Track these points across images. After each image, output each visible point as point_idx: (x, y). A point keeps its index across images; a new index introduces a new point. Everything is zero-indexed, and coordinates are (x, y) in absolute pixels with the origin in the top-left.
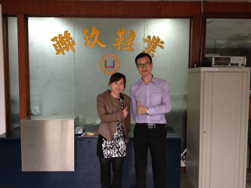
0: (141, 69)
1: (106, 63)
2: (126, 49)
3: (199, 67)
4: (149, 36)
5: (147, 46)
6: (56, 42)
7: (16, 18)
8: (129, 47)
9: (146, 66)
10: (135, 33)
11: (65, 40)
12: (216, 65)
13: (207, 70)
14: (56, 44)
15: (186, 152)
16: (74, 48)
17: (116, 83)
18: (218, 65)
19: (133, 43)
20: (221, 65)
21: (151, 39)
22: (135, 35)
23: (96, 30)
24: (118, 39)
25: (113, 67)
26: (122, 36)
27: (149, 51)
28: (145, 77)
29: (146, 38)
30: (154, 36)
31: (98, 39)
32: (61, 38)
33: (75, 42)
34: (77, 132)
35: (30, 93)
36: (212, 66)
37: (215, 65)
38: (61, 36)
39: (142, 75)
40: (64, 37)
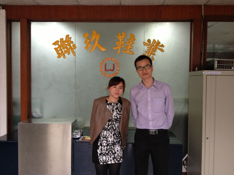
0: (141, 72)
1: (105, 66)
2: (126, 52)
3: (201, 70)
4: (149, 39)
5: (147, 49)
6: (57, 45)
7: (19, 23)
8: (129, 50)
9: (146, 69)
10: (135, 37)
11: (66, 43)
12: (219, 68)
13: (209, 73)
14: (58, 48)
15: (187, 157)
16: (75, 51)
17: (115, 87)
18: (221, 68)
19: (133, 47)
20: (223, 68)
21: (151, 43)
22: (135, 38)
23: (96, 34)
24: (118, 43)
25: (113, 70)
26: (122, 40)
27: (149, 54)
28: (145, 81)
29: (146, 41)
30: (154, 39)
31: (98, 43)
32: (62, 42)
33: (76, 46)
34: (75, 136)
35: (31, 96)
36: (215, 69)
37: (217, 68)
38: (62, 40)
39: (142, 78)
40: (66, 41)
